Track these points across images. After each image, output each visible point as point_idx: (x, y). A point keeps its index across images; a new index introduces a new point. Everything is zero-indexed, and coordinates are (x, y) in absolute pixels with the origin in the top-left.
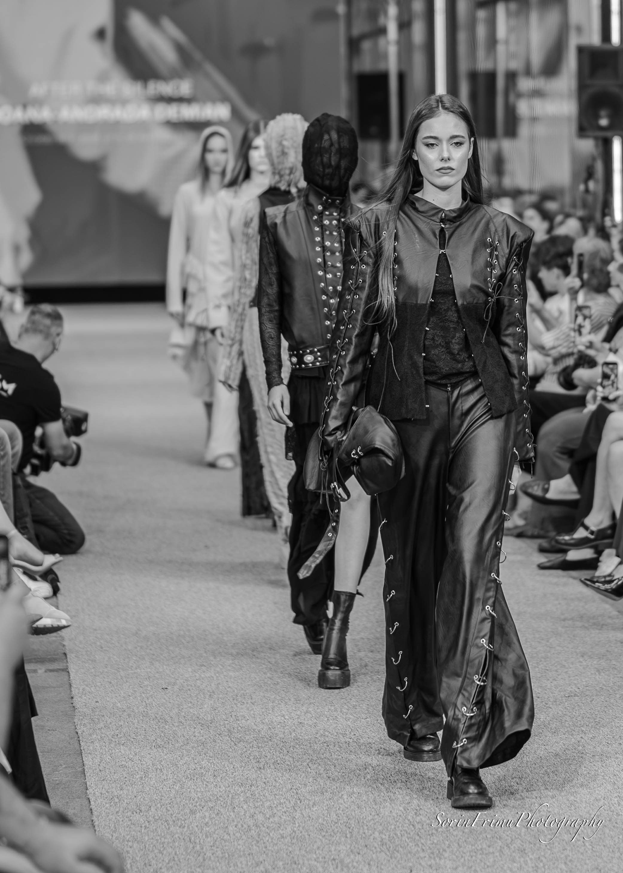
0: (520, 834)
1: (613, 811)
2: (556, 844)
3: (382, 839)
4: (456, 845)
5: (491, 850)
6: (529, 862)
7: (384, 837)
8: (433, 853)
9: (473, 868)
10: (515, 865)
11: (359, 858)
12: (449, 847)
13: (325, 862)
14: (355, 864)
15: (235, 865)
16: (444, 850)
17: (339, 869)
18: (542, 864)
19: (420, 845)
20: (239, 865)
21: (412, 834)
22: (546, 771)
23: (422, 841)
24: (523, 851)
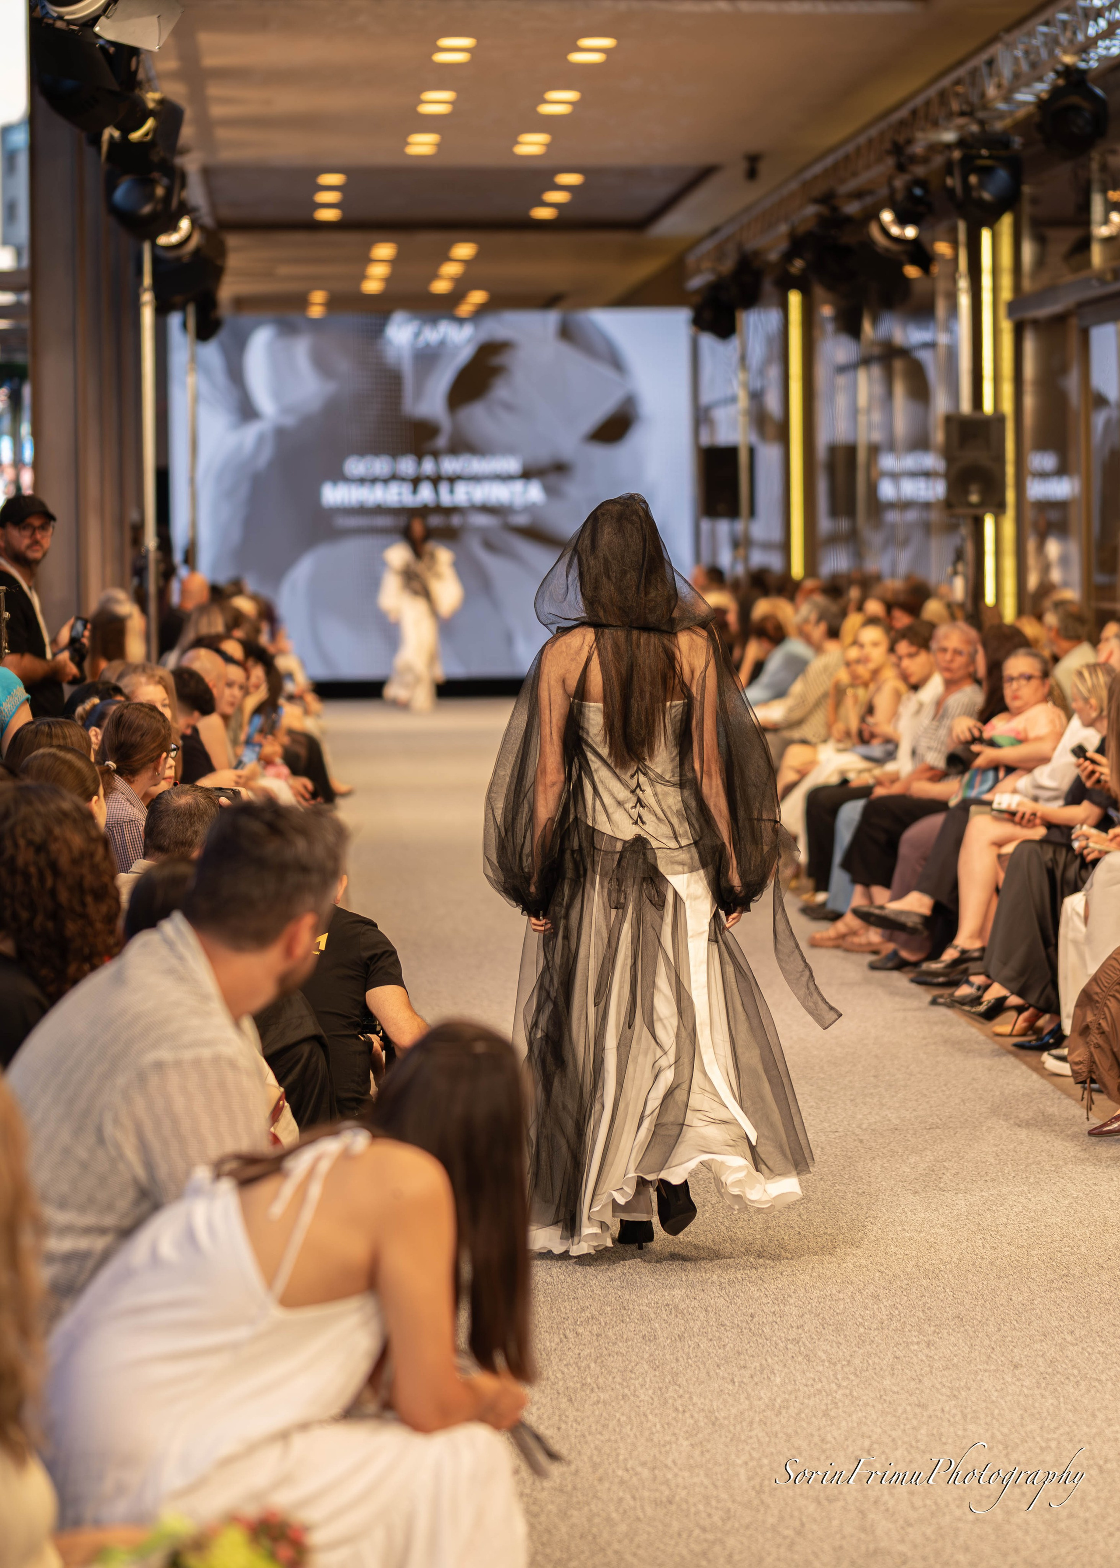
0: (873, 1279)
1: (977, 1255)
2: (914, 1290)
3: (721, 1283)
4: (803, 1290)
5: (841, 1296)
6: (883, 1309)
7: (723, 1280)
8: (777, 1299)
9: (821, 1315)
10: (868, 1312)
11: (695, 1303)
13: (657, 1308)
14: (691, 1310)
15: (559, 1310)
16: (790, 1296)
17: (673, 1315)
18: (897, 1312)
20: (563, 1310)
21: (754, 1277)
22: (903, 1210)
24: (876, 1297)
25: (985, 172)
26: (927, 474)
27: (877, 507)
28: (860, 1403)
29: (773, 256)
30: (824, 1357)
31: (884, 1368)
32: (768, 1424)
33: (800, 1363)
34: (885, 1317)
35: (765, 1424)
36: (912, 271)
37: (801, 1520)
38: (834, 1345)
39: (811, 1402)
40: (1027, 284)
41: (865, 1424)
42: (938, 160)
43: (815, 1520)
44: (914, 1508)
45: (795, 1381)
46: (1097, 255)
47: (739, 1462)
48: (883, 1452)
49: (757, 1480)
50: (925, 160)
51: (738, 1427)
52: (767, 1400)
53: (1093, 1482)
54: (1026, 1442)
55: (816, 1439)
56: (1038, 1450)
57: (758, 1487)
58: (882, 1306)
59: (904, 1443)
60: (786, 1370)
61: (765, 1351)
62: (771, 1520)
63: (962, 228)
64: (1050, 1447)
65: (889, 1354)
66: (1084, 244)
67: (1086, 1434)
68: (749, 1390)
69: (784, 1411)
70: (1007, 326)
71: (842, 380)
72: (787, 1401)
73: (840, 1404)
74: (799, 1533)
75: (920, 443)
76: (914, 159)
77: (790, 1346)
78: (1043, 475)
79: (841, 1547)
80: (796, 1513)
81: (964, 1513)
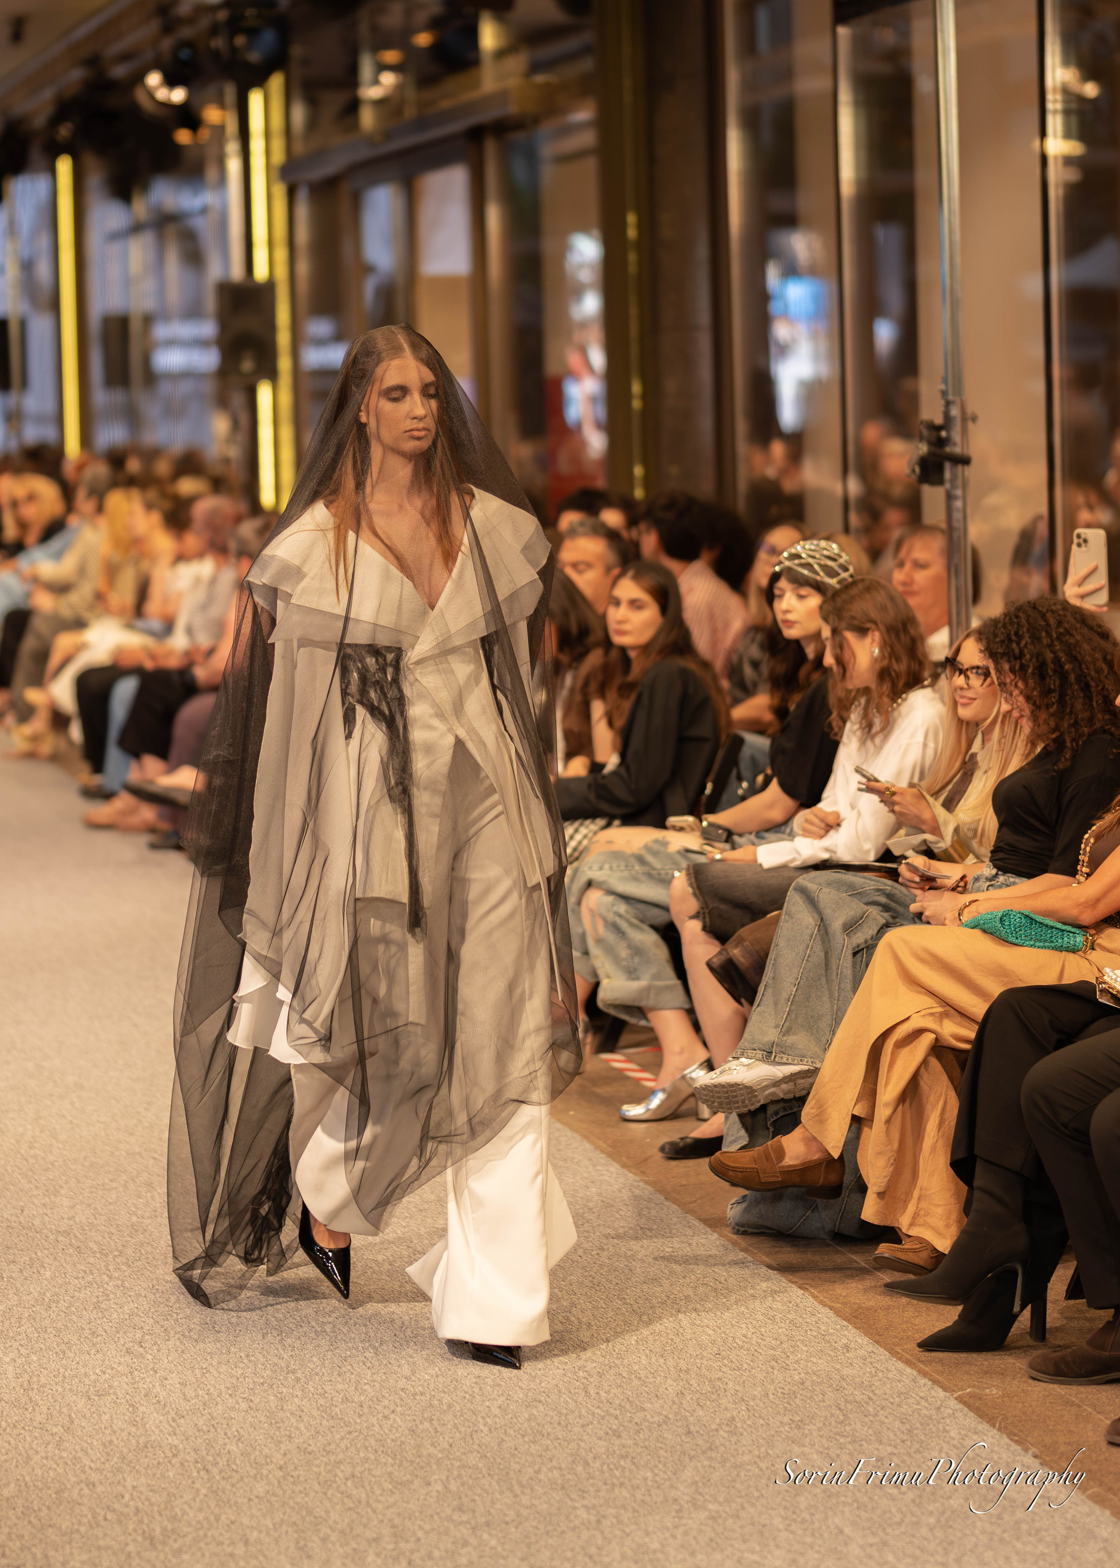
4: (74, 1180)
5: (114, 1185)
6: (157, 1196)
8: (47, 1191)
10: (141, 1200)
12: (67, 1182)
16: (61, 1187)
19: (33, 1181)
23: (36, 1177)
25: (252, 33)
26: (200, 343)
27: (151, 378)
28: (133, 1294)
29: (39, 121)
30: (95, 1247)
31: (157, 1257)
32: (37, 1320)
33: (71, 1256)
34: (158, 1205)
35: (34, 1319)
36: (183, 136)
37: (70, 1416)
38: (106, 1236)
39: (82, 1296)
40: (299, 148)
41: (137, 1315)
42: (205, 22)
43: (84, 1416)
44: (186, 1399)
45: (65, 1274)
46: (367, 118)
47: (8, 1360)
48: (155, 1343)
49: (27, 1376)
50: (190, 21)
51: (7, 1323)
52: (36, 1294)
53: (369, 1364)
54: (301, 1326)
55: (87, 1332)
56: (312, 1335)
57: (26, 1384)
58: (155, 1193)
59: (176, 1333)
60: (57, 1263)
61: (35, 1244)
62: (38, 1418)
63: (230, 92)
64: (325, 1331)
65: (162, 1243)
66: (353, 106)
67: (361, 1316)
68: (19, 1285)
69: (53, 1305)
70: (280, 191)
71: (115, 249)
72: (57, 1294)
73: (112, 1296)
74: (68, 1430)
75: (193, 313)
76: (181, 21)
77: (61, 1238)
78: (320, 342)
79: (111, 1442)
80: (64, 1410)
81: (237, 1403)
